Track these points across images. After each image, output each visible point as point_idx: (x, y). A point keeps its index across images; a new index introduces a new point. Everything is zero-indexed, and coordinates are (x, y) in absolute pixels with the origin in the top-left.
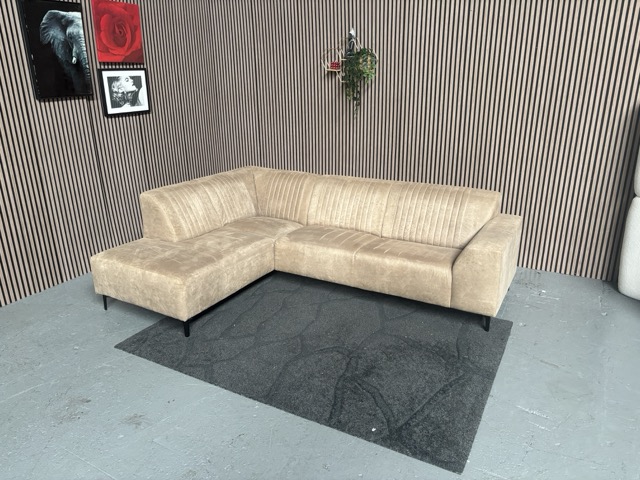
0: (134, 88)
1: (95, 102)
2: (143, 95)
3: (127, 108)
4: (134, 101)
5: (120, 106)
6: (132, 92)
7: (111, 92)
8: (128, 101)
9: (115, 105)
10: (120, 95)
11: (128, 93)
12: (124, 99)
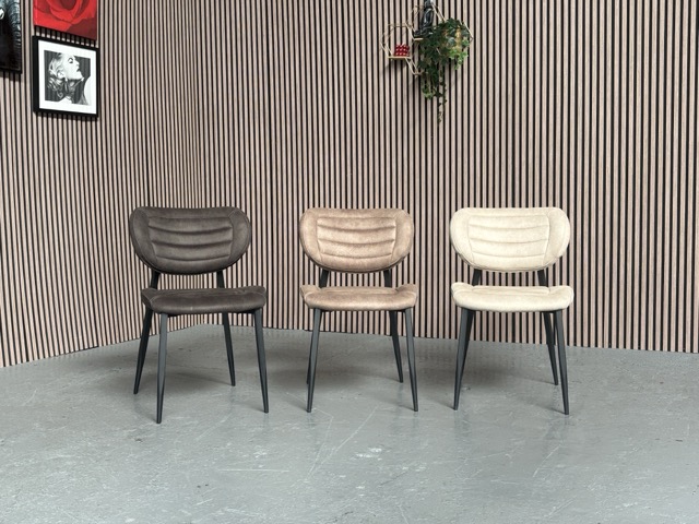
0: (79, 76)
1: (23, 84)
2: (90, 89)
4: (78, 97)
5: (58, 99)
6: (76, 81)
7: (48, 75)
8: (66, 93)
9: (51, 96)
10: (59, 82)
11: (70, 81)
12: (64, 89)
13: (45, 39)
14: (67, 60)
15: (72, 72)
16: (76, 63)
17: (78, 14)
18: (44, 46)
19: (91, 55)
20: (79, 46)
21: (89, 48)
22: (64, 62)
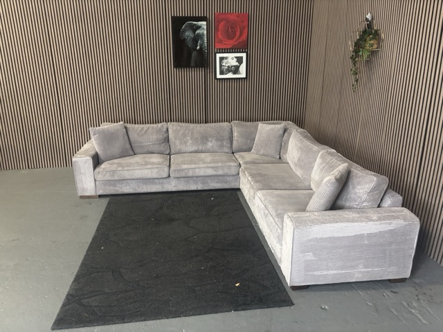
0: (237, 64)
1: (211, 71)
2: (243, 68)
4: (236, 70)
5: (226, 74)
6: (235, 66)
7: (221, 66)
8: (231, 71)
9: (222, 73)
10: (226, 68)
11: (232, 66)
12: (229, 70)
13: (220, 53)
14: (231, 59)
15: (234, 63)
16: (235, 59)
17: (237, 40)
18: (218, 56)
19: (244, 55)
20: (237, 52)
21: (242, 52)
22: (230, 60)
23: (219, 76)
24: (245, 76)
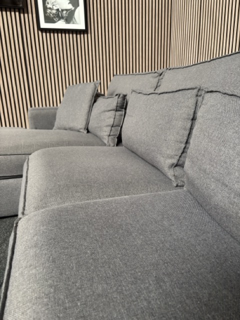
0: (70, 7)
1: (30, 15)
2: (80, 13)
3: (61, 25)
4: (69, 18)
5: (54, 22)
6: (67, 10)
7: (45, 8)
8: (62, 18)
9: (48, 19)
10: (54, 12)
11: (62, 10)
12: (59, 15)
15: (66, 5)
23: (44, 25)
24: (83, 28)
